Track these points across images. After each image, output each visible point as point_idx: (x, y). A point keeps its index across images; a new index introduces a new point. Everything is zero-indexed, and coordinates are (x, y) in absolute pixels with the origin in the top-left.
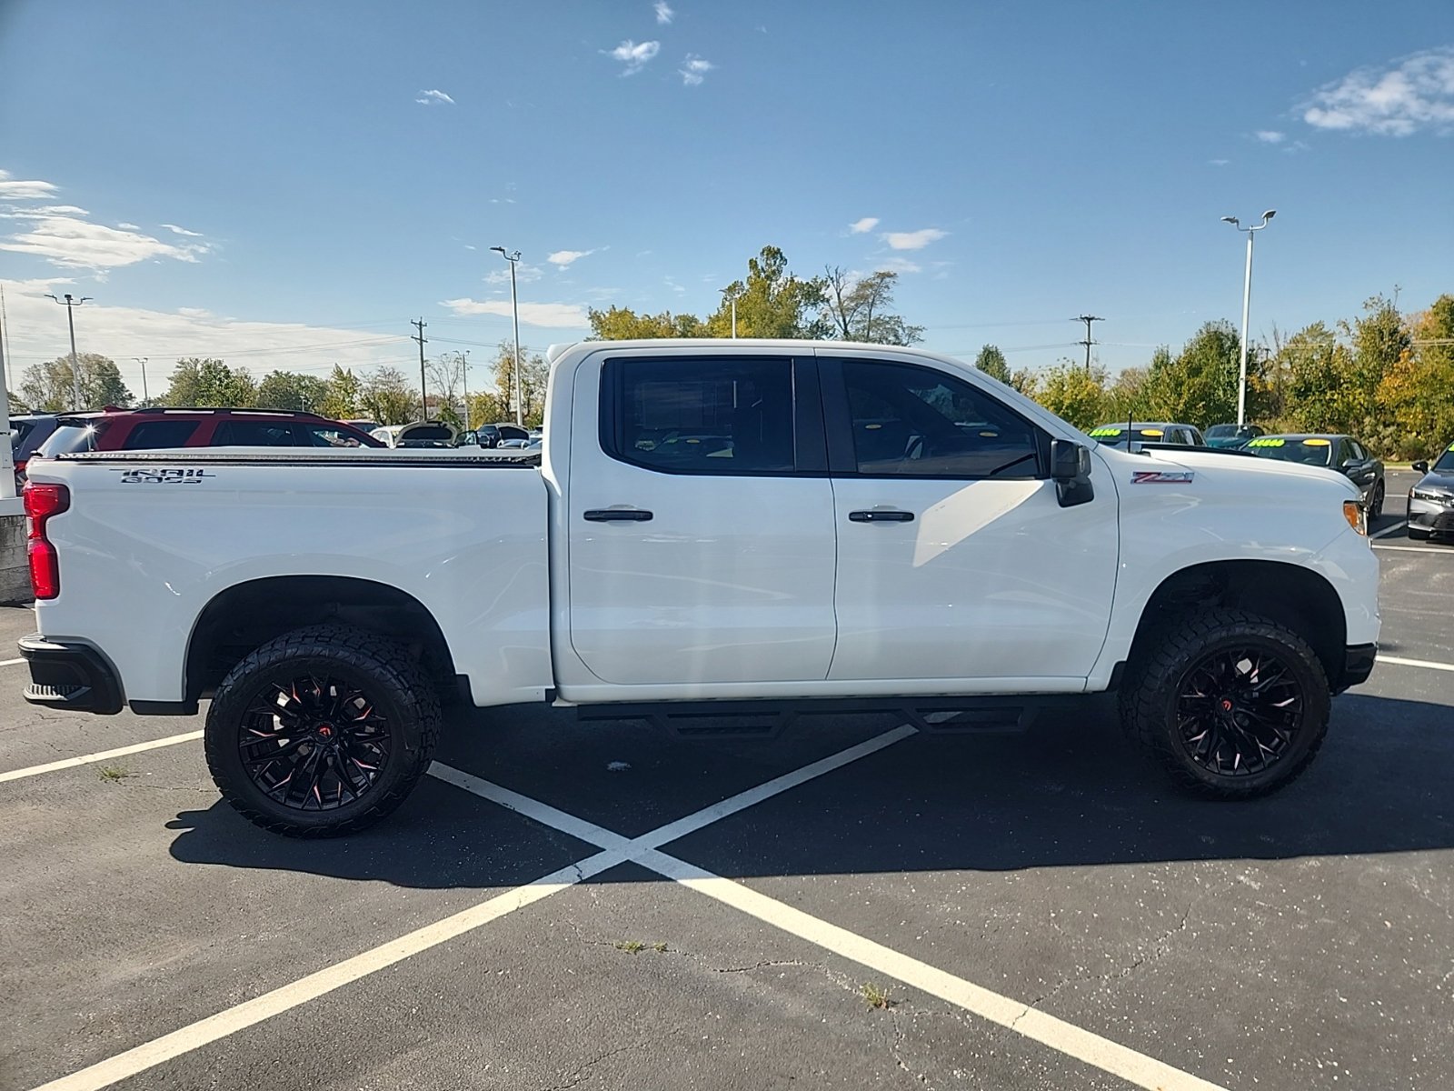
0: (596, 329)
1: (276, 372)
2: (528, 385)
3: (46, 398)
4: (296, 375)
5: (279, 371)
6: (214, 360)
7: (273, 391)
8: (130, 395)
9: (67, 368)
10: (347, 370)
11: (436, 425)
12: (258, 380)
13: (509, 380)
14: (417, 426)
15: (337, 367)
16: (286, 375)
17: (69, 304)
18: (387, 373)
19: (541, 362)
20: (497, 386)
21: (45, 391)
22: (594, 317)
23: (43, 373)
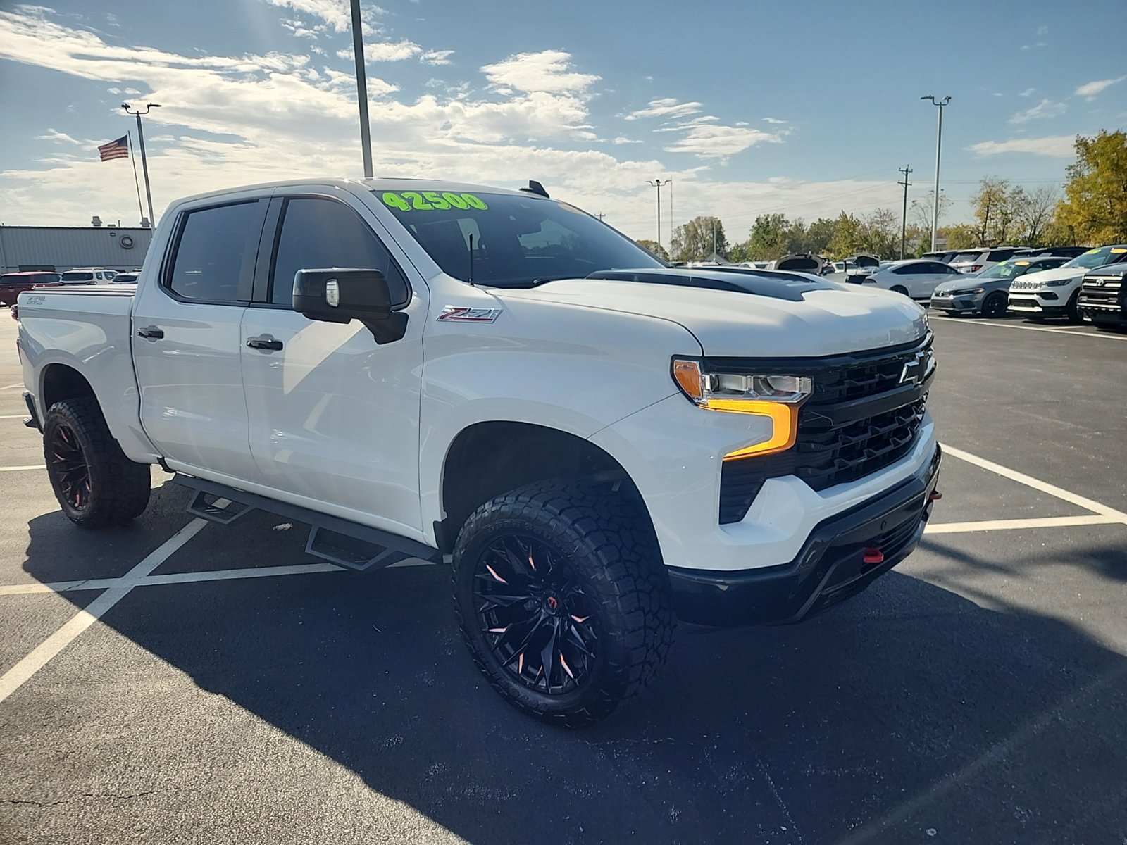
0: (1082, 155)
1: (820, 220)
2: (1006, 215)
3: (683, 247)
4: (834, 221)
5: (822, 219)
6: (778, 214)
7: (816, 234)
8: (727, 243)
9: (695, 227)
10: (850, 215)
11: (803, 257)
12: (807, 226)
13: (988, 212)
14: (788, 259)
15: (843, 212)
16: (826, 221)
17: (659, 186)
18: (882, 214)
19: (1021, 192)
20: (975, 218)
21: (683, 243)
22: (1082, 144)
23: (683, 231)
